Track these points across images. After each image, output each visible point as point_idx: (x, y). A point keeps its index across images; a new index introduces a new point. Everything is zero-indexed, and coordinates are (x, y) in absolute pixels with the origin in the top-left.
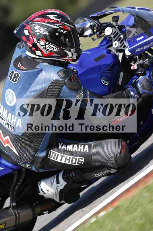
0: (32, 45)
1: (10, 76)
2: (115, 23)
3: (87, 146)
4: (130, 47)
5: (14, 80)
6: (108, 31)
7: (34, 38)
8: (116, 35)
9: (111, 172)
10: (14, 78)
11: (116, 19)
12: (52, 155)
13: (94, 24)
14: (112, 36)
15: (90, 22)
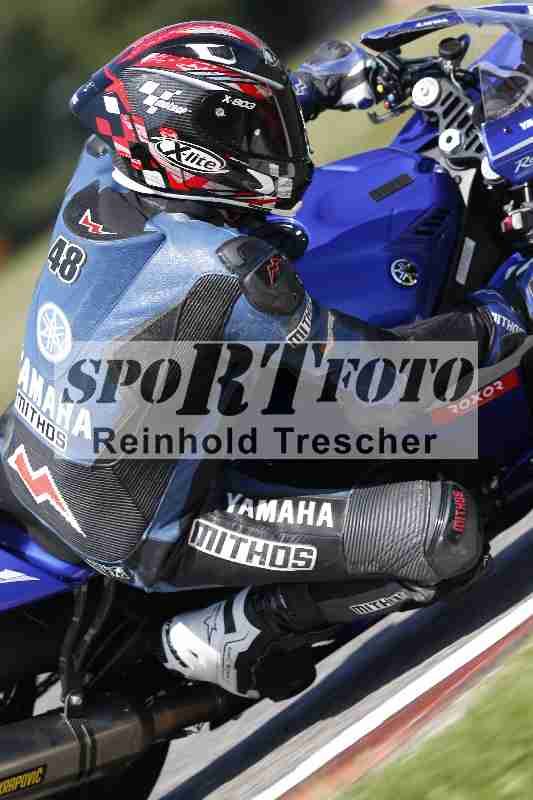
0: (131, 150)
1: (50, 258)
2: (449, 62)
3: (327, 507)
4: (494, 154)
5: (66, 272)
6: (425, 92)
7: (137, 126)
8: (450, 104)
9: (416, 599)
10: (65, 263)
11: (456, 49)
12: (203, 537)
13: (378, 64)
14: (439, 110)
15: (365, 56)
